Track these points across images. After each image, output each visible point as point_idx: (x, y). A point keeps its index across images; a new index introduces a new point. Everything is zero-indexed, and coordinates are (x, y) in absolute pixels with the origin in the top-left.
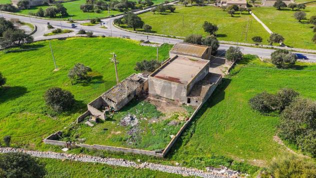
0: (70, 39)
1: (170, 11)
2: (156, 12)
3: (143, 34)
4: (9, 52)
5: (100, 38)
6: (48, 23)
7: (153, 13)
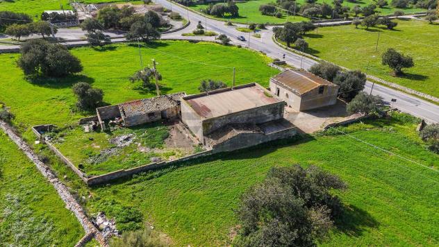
0: (203, 43)
1: (386, 27)
2: (359, 26)
3: (294, 52)
4: (131, 45)
5: (234, 47)
6: (200, 22)
7: (355, 26)
